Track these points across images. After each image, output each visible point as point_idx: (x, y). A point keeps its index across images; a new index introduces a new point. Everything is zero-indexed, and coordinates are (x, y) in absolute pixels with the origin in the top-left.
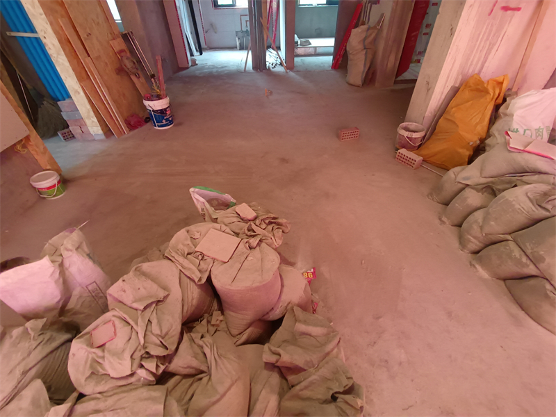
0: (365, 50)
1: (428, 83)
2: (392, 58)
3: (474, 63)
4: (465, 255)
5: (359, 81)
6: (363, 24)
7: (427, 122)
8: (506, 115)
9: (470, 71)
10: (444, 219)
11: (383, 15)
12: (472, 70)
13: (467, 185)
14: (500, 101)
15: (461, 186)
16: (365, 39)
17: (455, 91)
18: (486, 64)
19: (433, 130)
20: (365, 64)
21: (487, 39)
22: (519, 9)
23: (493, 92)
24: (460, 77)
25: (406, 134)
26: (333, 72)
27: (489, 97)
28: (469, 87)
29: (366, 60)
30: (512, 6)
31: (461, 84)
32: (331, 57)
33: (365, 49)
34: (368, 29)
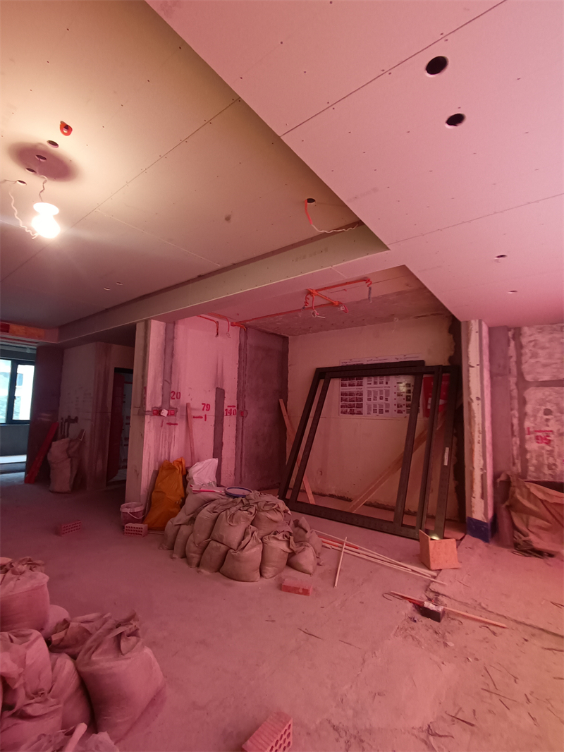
0: (70, 459)
1: (136, 471)
2: (100, 462)
3: (163, 454)
4: (193, 569)
5: (67, 487)
6: (63, 437)
7: (143, 500)
8: (190, 479)
9: (163, 459)
10: (174, 556)
11: (82, 431)
12: (163, 457)
13: (180, 525)
14: (184, 473)
15: (177, 527)
16: (68, 449)
17: (156, 473)
18: (171, 455)
19: (150, 503)
20: (71, 471)
21: (165, 440)
22: (177, 424)
23: (179, 468)
24: (157, 464)
25: (128, 511)
26: (28, 485)
27: (178, 472)
28: (165, 469)
29: (71, 468)
30: (173, 422)
31: (159, 468)
32: (23, 474)
33: (69, 457)
34: (71, 441)
